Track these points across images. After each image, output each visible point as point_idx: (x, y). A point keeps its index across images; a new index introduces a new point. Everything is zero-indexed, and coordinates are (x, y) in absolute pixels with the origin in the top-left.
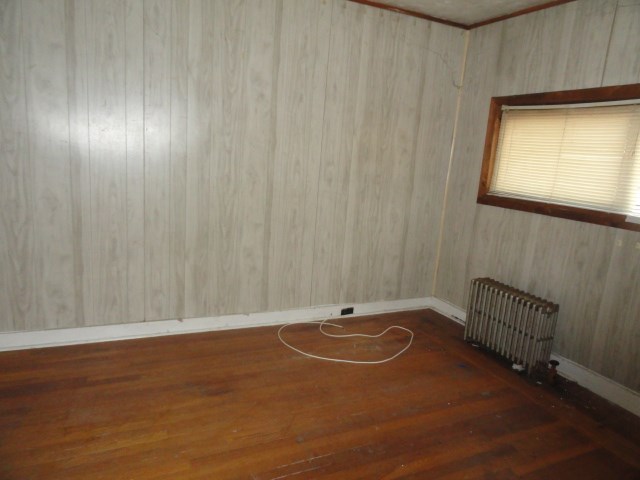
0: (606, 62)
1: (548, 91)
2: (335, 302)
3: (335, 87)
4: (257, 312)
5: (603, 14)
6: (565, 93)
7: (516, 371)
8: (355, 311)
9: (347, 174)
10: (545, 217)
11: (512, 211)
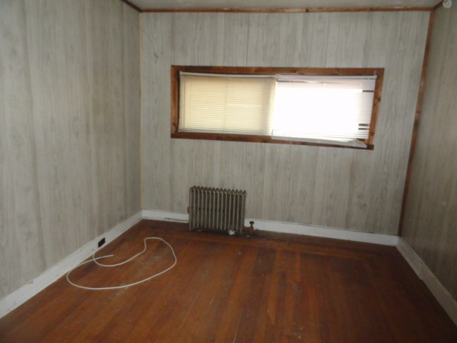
0: (247, 53)
1: (213, 65)
2: (92, 238)
3: (72, 48)
4: (38, 275)
5: (241, 25)
6: (225, 68)
7: (232, 235)
8: (106, 240)
9: (88, 126)
10: (223, 142)
11: (199, 140)
